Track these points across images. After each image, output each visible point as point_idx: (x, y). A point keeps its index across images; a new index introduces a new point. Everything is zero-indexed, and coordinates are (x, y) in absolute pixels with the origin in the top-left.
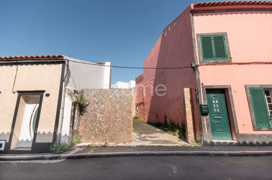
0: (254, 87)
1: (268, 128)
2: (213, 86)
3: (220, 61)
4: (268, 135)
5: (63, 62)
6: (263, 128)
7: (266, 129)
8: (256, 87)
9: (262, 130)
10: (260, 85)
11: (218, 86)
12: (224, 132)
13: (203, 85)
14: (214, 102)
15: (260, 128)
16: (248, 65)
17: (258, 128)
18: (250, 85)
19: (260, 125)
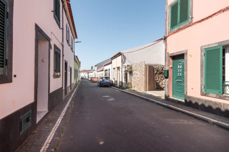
0: (210, 46)
1: (217, 95)
2: (174, 53)
3: (181, 27)
4: (216, 103)
5: (121, 54)
6: (211, 94)
7: (214, 95)
8: (213, 46)
9: (209, 96)
10: (219, 43)
11: (177, 52)
12: (182, 93)
13: (169, 53)
14: (179, 67)
15: (208, 93)
16: (210, 19)
17: (205, 93)
18: (206, 45)
19: (208, 91)
